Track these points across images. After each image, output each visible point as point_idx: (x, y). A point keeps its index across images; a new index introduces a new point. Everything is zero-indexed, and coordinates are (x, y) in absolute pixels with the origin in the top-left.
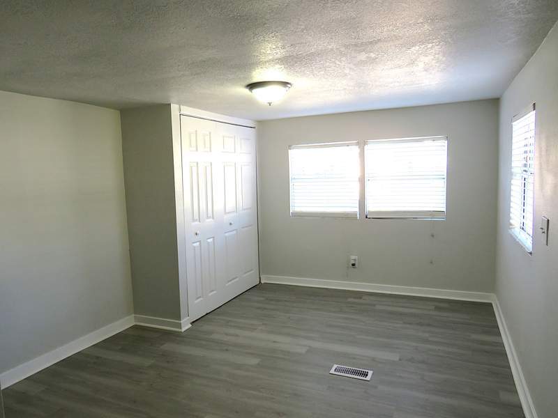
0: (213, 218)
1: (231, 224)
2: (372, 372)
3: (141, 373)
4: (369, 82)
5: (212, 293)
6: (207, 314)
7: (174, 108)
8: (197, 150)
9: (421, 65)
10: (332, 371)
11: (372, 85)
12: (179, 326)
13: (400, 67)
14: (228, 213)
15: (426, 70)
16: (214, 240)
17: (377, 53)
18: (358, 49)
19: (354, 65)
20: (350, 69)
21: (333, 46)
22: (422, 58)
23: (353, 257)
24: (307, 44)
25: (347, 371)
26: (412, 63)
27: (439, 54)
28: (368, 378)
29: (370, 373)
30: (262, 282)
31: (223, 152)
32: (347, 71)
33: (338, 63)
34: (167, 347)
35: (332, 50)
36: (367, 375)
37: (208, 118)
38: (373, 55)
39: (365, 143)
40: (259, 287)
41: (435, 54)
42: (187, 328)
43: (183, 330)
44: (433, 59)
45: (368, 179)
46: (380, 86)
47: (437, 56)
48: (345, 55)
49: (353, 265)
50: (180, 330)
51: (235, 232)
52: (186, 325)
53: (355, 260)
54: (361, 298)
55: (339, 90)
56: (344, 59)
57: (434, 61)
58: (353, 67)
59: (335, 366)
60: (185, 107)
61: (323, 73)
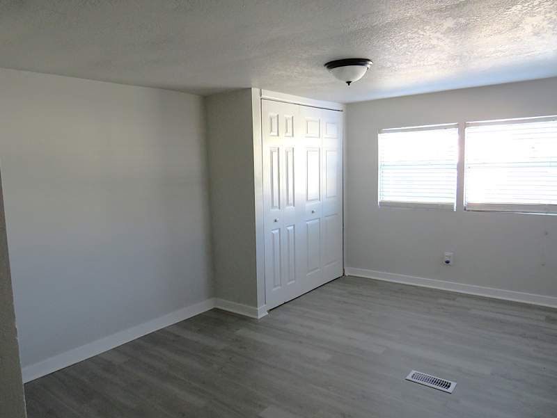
0: (294, 205)
1: (313, 212)
2: (456, 384)
3: (214, 355)
4: (465, 54)
5: (290, 283)
6: (285, 303)
7: (255, 92)
8: (278, 135)
9: (529, 29)
10: (409, 377)
11: (470, 58)
12: (256, 313)
13: (500, 33)
14: (311, 200)
15: (536, 34)
16: (294, 228)
17: (468, 18)
18: (442, 14)
19: (443, 33)
20: (438, 39)
21: (411, 13)
22: (528, 19)
23: (447, 254)
24: (381, 13)
25: (427, 380)
26: (516, 26)
27: (550, 12)
28: (450, 390)
29: (453, 385)
30: (346, 274)
31: (306, 137)
32: (434, 42)
33: (422, 33)
34: (242, 332)
35: (411, 17)
36: (449, 387)
37: (292, 102)
38: (463, 21)
39: (466, 126)
40: (341, 279)
41: (546, 13)
42: (264, 315)
43: (259, 317)
44: (544, 20)
45: (468, 166)
46: (481, 57)
47: (548, 15)
48: (428, 23)
49: (447, 262)
50: (255, 317)
51: (317, 221)
52: (262, 312)
53: (450, 257)
54: (454, 300)
55: (431, 65)
56: (428, 27)
57: (546, 23)
58: (440, 36)
59: (414, 372)
60: (265, 91)
61: (405, 45)
